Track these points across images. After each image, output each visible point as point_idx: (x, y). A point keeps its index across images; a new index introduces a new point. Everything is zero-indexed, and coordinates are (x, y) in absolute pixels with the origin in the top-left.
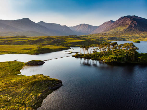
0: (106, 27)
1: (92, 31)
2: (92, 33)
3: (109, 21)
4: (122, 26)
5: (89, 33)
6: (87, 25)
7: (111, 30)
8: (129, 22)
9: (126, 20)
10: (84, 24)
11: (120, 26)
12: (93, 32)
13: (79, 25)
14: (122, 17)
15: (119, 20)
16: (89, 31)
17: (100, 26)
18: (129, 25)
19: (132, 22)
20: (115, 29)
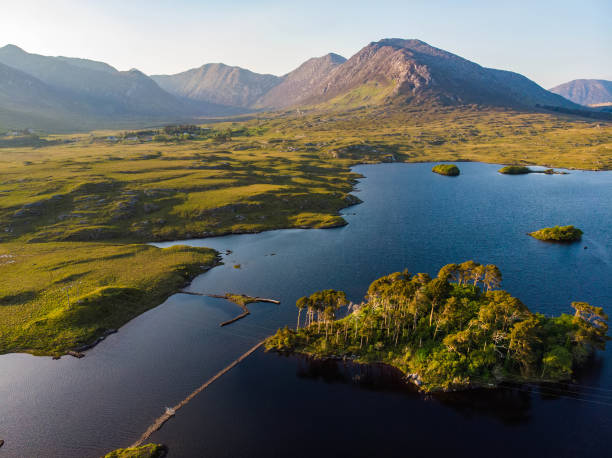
0: (315, 83)
1: (259, 96)
2: (258, 106)
3: (325, 58)
4: (374, 82)
5: (244, 105)
6: (232, 69)
7: (332, 97)
8: (401, 68)
9: (390, 60)
10: (222, 66)
11: (368, 82)
12: (262, 101)
13: (199, 69)
14: (373, 44)
15: (364, 54)
16: (245, 96)
17: (287, 75)
18: (402, 80)
19: (412, 70)
20: (351, 92)
